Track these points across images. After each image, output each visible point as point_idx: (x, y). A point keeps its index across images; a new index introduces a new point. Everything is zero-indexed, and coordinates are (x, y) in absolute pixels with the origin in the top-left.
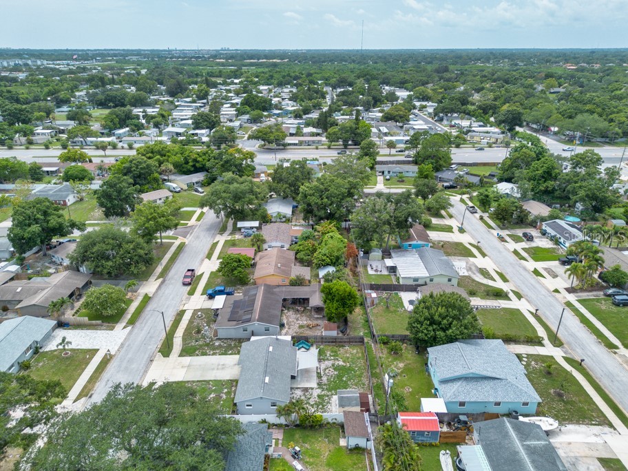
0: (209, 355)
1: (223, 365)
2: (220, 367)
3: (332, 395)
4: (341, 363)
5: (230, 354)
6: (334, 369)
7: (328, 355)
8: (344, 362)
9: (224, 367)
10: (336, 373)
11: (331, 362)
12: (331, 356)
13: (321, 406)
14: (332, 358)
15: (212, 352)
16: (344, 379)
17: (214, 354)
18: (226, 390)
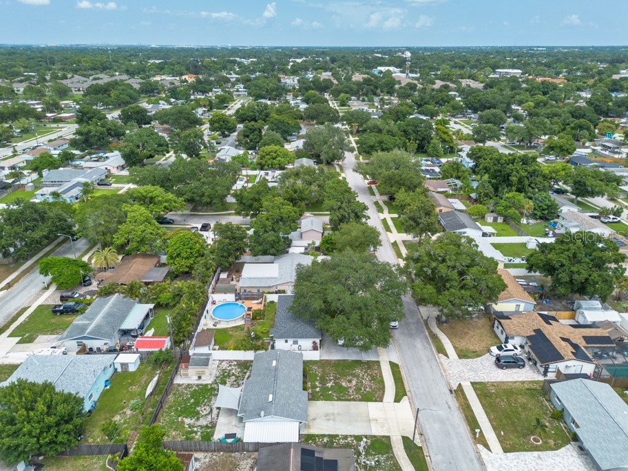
0: (351, 436)
1: (329, 420)
2: (332, 417)
3: (211, 385)
4: (187, 421)
5: (324, 436)
6: (199, 414)
7: (199, 434)
8: (183, 422)
9: (328, 417)
10: (198, 409)
11: (199, 423)
12: (196, 432)
13: (226, 374)
14: (195, 429)
15: (349, 439)
16: (192, 401)
17: (345, 437)
18: (318, 389)
